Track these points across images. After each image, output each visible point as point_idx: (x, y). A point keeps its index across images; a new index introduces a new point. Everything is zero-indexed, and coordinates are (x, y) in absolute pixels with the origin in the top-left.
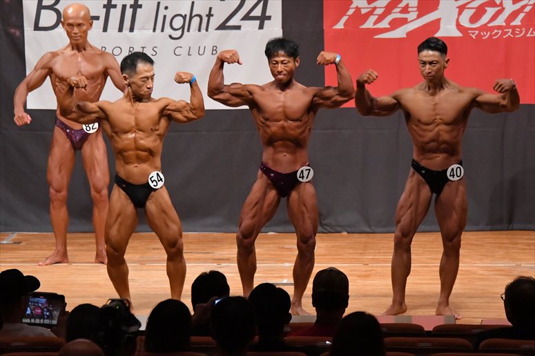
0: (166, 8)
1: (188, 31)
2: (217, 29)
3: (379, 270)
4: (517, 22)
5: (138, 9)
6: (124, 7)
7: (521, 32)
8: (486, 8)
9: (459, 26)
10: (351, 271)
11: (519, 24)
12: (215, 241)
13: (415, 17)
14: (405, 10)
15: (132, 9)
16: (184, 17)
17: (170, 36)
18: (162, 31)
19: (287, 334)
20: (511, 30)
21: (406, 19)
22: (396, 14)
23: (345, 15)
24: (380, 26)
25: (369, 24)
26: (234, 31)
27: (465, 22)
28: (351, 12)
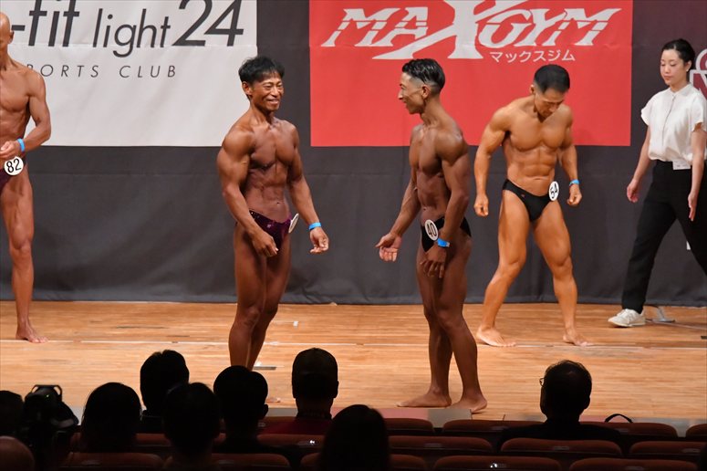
0: (110, 17)
1: (138, 46)
2: (174, 45)
3: (376, 350)
4: (551, 42)
5: (74, 18)
6: (56, 14)
7: (555, 54)
8: (512, 24)
9: (479, 46)
10: (342, 352)
11: (554, 44)
12: (171, 312)
13: (425, 33)
14: (412, 24)
15: (66, 18)
16: (133, 29)
17: (115, 53)
18: (105, 45)
19: (261, 430)
20: (542, 52)
21: (413, 36)
22: (400, 30)
23: (335, 29)
24: (380, 44)
25: (366, 42)
26: (196, 47)
27: (486, 40)
28: (343, 26)
